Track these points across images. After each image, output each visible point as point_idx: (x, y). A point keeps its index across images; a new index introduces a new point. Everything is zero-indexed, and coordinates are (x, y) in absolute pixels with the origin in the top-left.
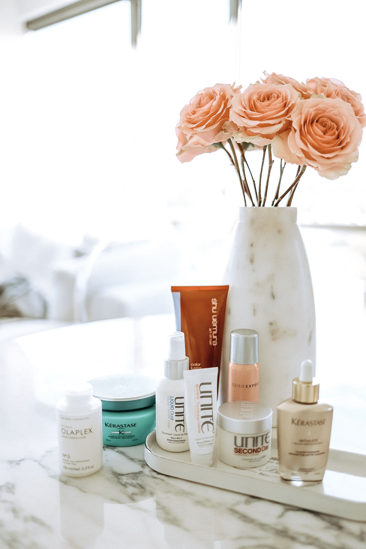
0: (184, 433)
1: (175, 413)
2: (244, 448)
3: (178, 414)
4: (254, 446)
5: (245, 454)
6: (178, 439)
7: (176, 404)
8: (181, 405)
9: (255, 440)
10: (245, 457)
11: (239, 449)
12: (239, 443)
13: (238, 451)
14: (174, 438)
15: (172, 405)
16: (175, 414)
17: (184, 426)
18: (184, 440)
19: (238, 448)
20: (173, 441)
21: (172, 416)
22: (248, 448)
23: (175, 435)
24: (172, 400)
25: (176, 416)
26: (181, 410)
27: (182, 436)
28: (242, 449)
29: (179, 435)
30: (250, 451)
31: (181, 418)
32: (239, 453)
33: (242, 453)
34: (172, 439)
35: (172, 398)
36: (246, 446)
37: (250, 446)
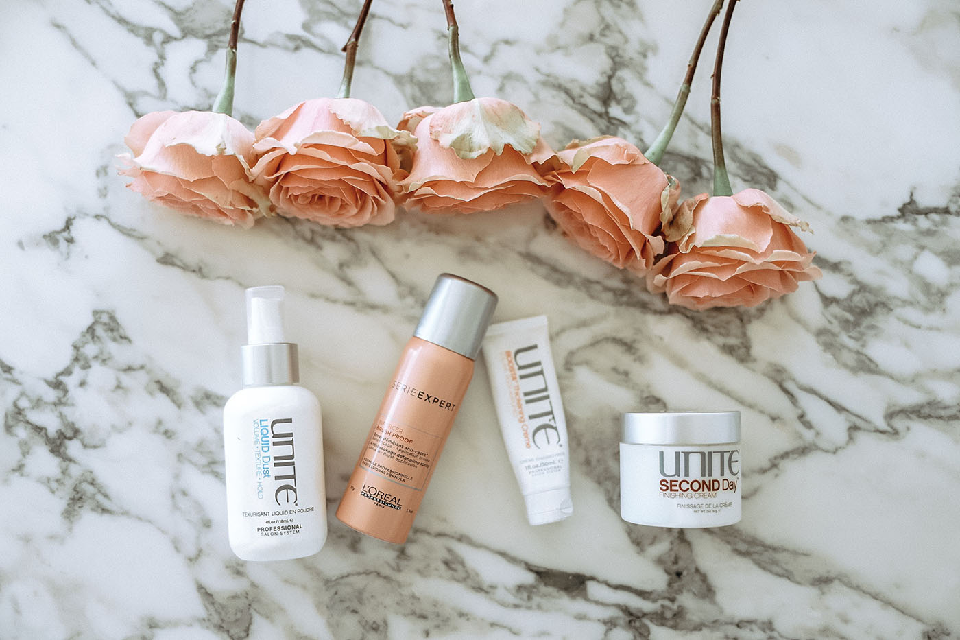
0: (296, 508)
1: (272, 459)
2: (682, 477)
3: (281, 461)
4: (703, 474)
5: (684, 493)
6: (284, 524)
7: (275, 436)
8: (285, 439)
9: (706, 460)
10: (684, 501)
11: (672, 481)
12: (670, 467)
13: (669, 486)
14: (274, 522)
15: (264, 439)
16: (273, 462)
17: (295, 490)
18: (297, 527)
19: (668, 479)
20: (272, 530)
21: (265, 466)
22: (690, 480)
23: (275, 513)
24: (264, 427)
25: (276, 465)
26: (285, 451)
27: (293, 516)
28: (677, 481)
29: (285, 513)
30: (696, 486)
31: (288, 470)
32: (673, 490)
33: (677, 491)
34: (269, 525)
35: (263, 423)
36: (687, 474)
37: (695, 473)
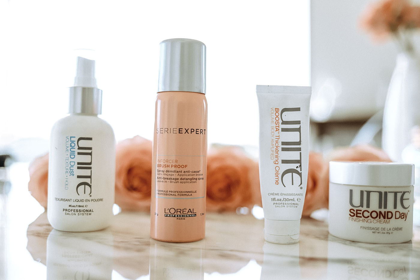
0: (90, 198)
1: (76, 163)
2: (365, 208)
3: (82, 166)
4: (380, 207)
5: (366, 219)
6: (81, 208)
7: (80, 148)
8: (87, 151)
9: (383, 197)
10: (365, 224)
11: (357, 210)
12: (357, 201)
13: (355, 214)
14: (74, 206)
15: (72, 150)
16: (76, 166)
17: (90, 186)
18: (90, 211)
19: (355, 209)
20: (73, 212)
21: (71, 168)
22: (370, 210)
23: (76, 201)
24: (73, 142)
25: (78, 168)
26: (86, 159)
27: (87, 203)
28: (361, 211)
29: (82, 201)
30: (374, 215)
31: (86, 172)
32: (357, 216)
33: (361, 217)
34: (71, 208)
35: (72, 139)
36: (368, 206)
37: (374, 205)
